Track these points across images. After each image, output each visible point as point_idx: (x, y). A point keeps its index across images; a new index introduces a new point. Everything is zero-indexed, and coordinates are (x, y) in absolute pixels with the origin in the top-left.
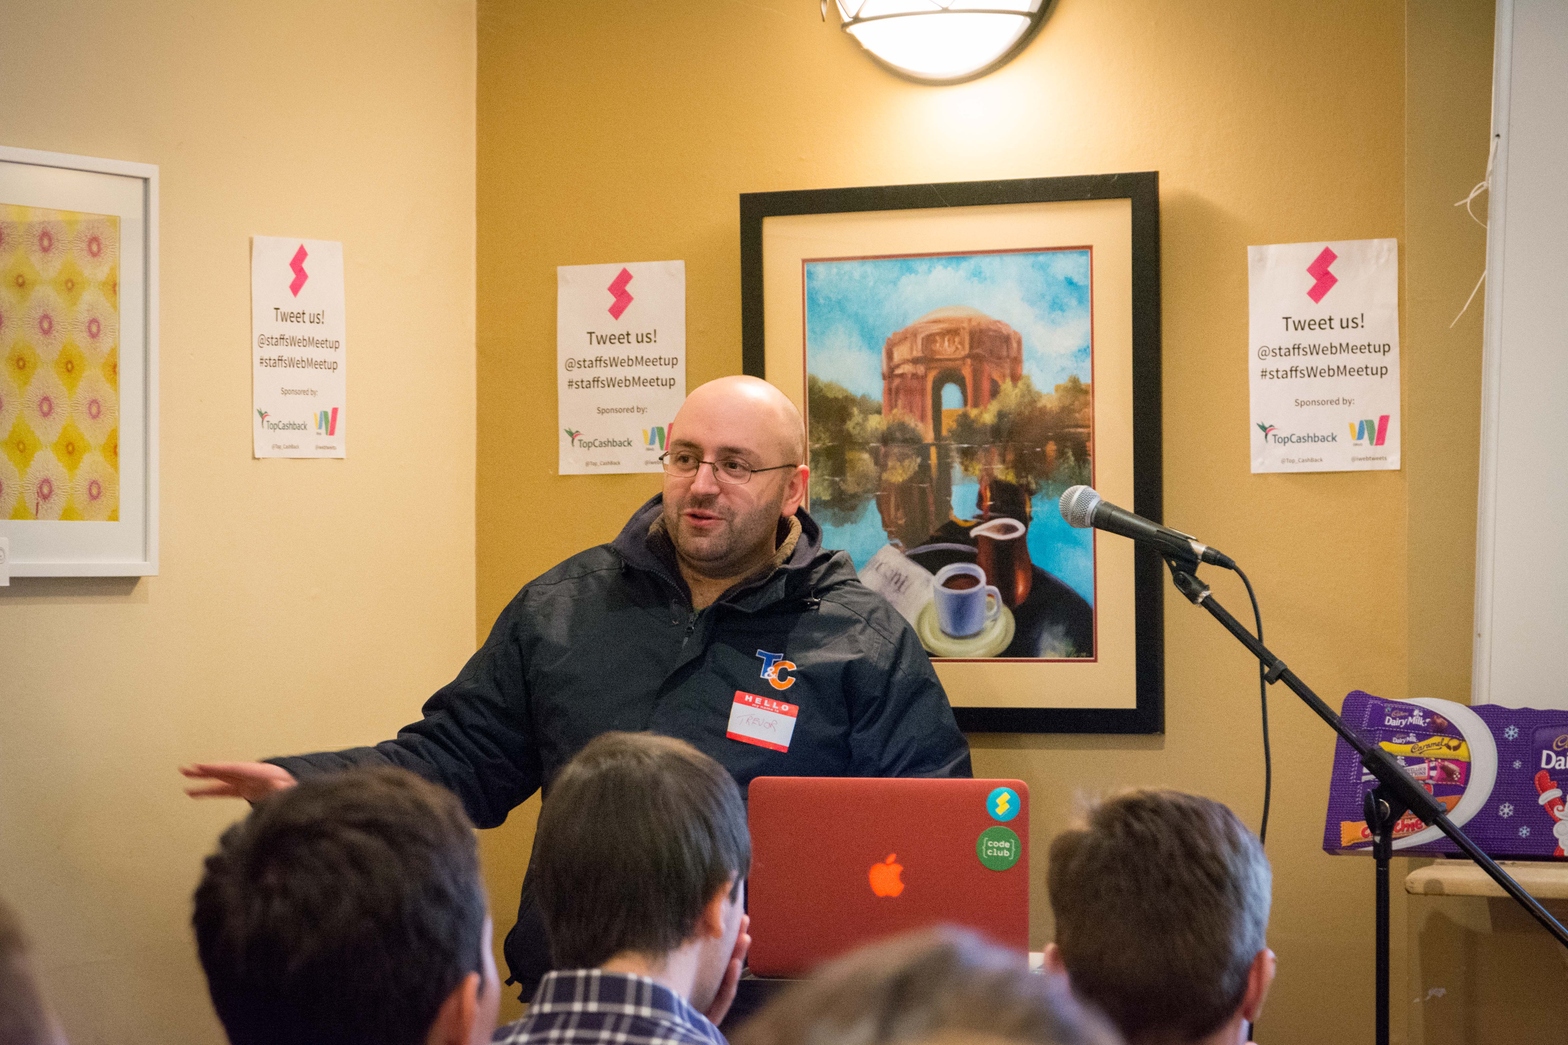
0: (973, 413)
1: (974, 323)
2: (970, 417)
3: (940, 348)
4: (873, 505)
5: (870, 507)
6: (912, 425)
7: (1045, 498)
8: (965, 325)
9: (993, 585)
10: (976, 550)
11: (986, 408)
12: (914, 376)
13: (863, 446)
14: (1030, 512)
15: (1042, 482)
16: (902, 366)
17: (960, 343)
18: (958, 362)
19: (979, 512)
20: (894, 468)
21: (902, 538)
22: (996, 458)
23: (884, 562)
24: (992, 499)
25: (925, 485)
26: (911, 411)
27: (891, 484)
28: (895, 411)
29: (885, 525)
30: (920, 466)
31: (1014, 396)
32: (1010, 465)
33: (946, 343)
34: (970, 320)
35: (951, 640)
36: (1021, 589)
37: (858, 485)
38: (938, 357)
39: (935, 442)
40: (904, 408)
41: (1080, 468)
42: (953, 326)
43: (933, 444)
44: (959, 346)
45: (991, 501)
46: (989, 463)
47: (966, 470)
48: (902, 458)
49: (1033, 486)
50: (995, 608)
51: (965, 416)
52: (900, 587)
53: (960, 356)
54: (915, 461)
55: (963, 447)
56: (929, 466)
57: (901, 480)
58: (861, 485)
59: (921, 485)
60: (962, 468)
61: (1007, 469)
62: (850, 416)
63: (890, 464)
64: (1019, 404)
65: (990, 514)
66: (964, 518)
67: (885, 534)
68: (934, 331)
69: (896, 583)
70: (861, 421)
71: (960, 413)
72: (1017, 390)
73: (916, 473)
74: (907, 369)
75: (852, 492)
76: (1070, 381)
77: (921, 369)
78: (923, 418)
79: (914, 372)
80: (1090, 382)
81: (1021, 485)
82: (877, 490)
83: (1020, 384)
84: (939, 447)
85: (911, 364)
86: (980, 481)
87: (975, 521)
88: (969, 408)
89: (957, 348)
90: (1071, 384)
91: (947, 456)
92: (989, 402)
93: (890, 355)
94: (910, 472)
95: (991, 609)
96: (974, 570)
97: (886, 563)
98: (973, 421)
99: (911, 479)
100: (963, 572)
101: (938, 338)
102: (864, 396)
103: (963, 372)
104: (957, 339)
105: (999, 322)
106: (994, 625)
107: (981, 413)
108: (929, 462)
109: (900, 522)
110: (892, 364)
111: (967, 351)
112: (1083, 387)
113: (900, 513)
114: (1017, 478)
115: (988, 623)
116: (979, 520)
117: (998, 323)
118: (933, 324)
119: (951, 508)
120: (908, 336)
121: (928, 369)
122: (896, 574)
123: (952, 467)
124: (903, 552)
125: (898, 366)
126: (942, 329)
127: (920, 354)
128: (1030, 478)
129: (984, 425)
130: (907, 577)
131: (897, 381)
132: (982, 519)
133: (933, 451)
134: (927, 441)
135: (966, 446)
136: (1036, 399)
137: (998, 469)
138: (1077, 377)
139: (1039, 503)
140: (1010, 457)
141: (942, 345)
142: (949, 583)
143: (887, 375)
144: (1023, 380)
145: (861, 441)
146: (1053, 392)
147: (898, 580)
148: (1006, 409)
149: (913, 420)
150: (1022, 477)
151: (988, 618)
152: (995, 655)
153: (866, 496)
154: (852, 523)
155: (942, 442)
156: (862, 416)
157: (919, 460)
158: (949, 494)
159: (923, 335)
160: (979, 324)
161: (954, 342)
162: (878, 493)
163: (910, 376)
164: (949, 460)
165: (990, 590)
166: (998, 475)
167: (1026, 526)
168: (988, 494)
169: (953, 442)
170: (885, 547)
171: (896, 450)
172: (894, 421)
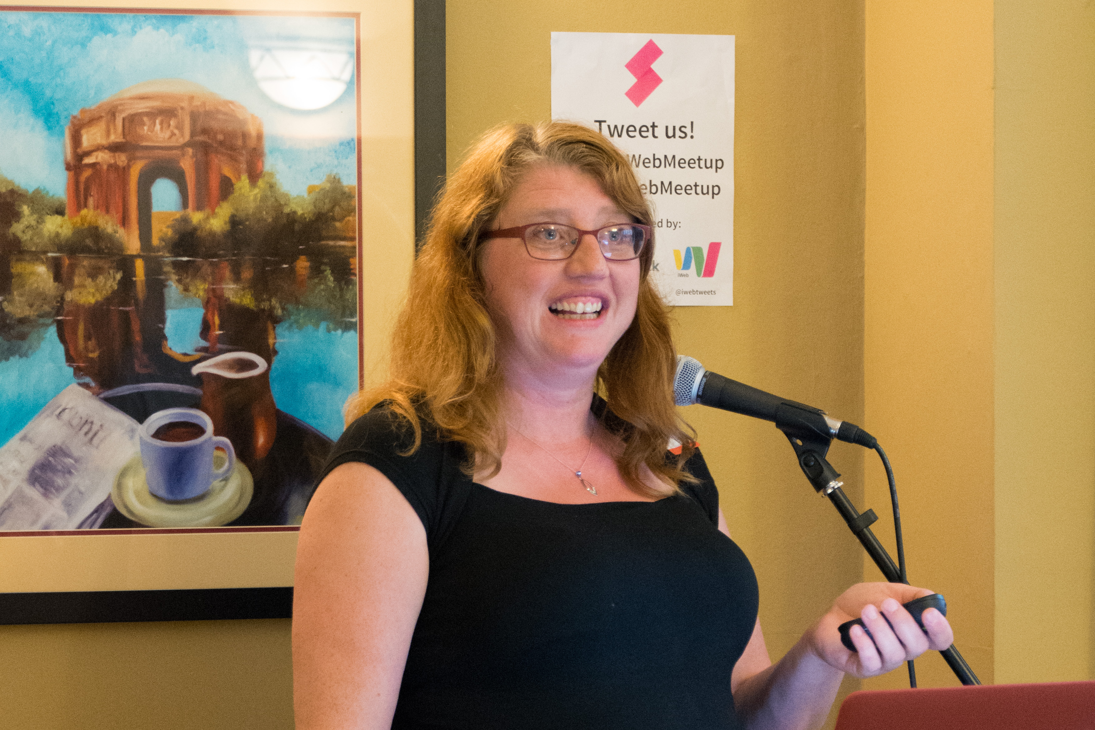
0: (196, 217)
1: (197, 103)
2: (191, 222)
3: (149, 133)
4: (52, 332)
5: (48, 335)
6: (109, 230)
7: (295, 326)
8: (185, 104)
9: (224, 435)
10: (199, 392)
11: (213, 211)
12: (113, 167)
13: (36, 256)
14: (274, 344)
15: (290, 307)
16: (95, 154)
17: (177, 127)
18: (174, 152)
19: (203, 343)
20: (83, 286)
21: (95, 377)
22: (227, 273)
23: (69, 406)
24: (221, 328)
25: (127, 309)
26: (107, 211)
27: (78, 307)
28: (84, 212)
29: (70, 359)
30: (120, 283)
31: (252, 198)
32: (247, 285)
33: (158, 127)
34: (192, 98)
35: (164, 505)
36: (261, 440)
37: (31, 306)
38: (144, 144)
39: (142, 254)
40: (96, 207)
41: (341, 290)
42: (166, 105)
43: (138, 256)
44: (176, 131)
45: (220, 330)
46: (218, 279)
47: (186, 290)
48: (94, 274)
49: (279, 312)
50: (226, 465)
51: (185, 220)
52: (92, 439)
53: (179, 144)
54: (114, 278)
55: (182, 261)
56: (134, 283)
57: (92, 301)
58: (35, 307)
59: (121, 308)
60: (181, 287)
61: (244, 289)
62: (17, 216)
63: (77, 280)
64: (259, 209)
65: (219, 346)
66: (184, 352)
67: (70, 371)
68: (140, 111)
69: (86, 434)
70: (34, 223)
71: (178, 216)
72: (256, 191)
73: (114, 292)
74: (101, 157)
75: (21, 316)
76: (328, 181)
77: (122, 159)
78: (124, 221)
79: (113, 161)
80: (355, 183)
81: (263, 310)
82: (58, 314)
83: (261, 183)
84: (147, 260)
85: (106, 151)
86: (207, 304)
87: (198, 355)
88: (189, 211)
89: (173, 134)
90: (329, 185)
91: (160, 272)
92: (218, 203)
93: (76, 139)
94: (107, 291)
95: (220, 465)
96: (197, 417)
97: (71, 408)
98: (195, 229)
99: (108, 300)
100: (182, 420)
101: (145, 119)
102: (37, 191)
103: (182, 164)
104: (172, 123)
105: (232, 103)
106: (224, 486)
107: (208, 218)
108: (134, 279)
109: (91, 355)
110: (80, 151)
111: (187, 137)
112: (347, 189)
113: (92, 344)
114: (256, 299)
115: (216, 484)
116: (203, 354)
117: (230, 105)
118: (138, 101)
119: (164, 337)
120: (103, 114)
121: (132, 159)
122: (87, 421)
123: (165, 286)
124: (96, 394)
125: (88, 153)
126: (152, 108)
127: (120, 139)
128: (274, 301)
129: (212, 234)
130: (101, 426)
131: (87, 173)
132: (207, 353)
133: (139, 265)
134: (129, 253)
135: (185, 259)
136: (282, 203)
137: (230, 289)
138: (337, 177)
139: (286, 333)
140: (247, 274)
141: (152, 129)
142: (162, 433)
143: (72, 163)
144: (266, 179)
145: (34, 249)
146: (306, 195)
147: (90, 430)
148: (242, 215)
149: (110, 224)
150: (264, 300)
151: (216, 477)
152: (226, 522)
153: (41, 321)
154: (21, 356)
155: (152, 254)
156: (35, 216)
157: (119, 276)
158: (163, 321)
159: (124, 115)
160: (204, 104)
161: (169, 125)
162: (59, 318)
163: (105, 167)
164: (162, 277)
165: (219, 442)
166: (231, 297)
167: (269, 361)
168: (217, 321)
169: (167, 255)
170: (70, 387)
171: (85, 263)
172: (83, 224)
